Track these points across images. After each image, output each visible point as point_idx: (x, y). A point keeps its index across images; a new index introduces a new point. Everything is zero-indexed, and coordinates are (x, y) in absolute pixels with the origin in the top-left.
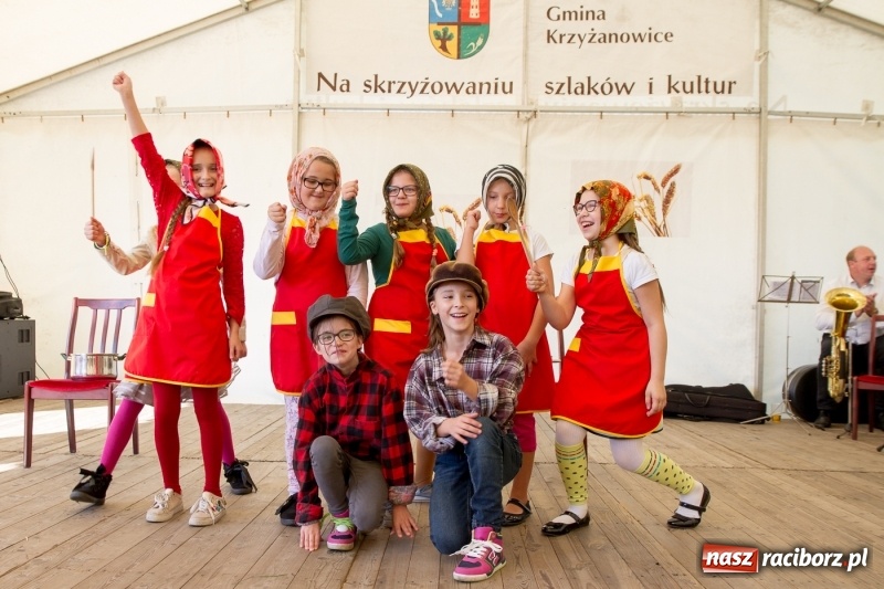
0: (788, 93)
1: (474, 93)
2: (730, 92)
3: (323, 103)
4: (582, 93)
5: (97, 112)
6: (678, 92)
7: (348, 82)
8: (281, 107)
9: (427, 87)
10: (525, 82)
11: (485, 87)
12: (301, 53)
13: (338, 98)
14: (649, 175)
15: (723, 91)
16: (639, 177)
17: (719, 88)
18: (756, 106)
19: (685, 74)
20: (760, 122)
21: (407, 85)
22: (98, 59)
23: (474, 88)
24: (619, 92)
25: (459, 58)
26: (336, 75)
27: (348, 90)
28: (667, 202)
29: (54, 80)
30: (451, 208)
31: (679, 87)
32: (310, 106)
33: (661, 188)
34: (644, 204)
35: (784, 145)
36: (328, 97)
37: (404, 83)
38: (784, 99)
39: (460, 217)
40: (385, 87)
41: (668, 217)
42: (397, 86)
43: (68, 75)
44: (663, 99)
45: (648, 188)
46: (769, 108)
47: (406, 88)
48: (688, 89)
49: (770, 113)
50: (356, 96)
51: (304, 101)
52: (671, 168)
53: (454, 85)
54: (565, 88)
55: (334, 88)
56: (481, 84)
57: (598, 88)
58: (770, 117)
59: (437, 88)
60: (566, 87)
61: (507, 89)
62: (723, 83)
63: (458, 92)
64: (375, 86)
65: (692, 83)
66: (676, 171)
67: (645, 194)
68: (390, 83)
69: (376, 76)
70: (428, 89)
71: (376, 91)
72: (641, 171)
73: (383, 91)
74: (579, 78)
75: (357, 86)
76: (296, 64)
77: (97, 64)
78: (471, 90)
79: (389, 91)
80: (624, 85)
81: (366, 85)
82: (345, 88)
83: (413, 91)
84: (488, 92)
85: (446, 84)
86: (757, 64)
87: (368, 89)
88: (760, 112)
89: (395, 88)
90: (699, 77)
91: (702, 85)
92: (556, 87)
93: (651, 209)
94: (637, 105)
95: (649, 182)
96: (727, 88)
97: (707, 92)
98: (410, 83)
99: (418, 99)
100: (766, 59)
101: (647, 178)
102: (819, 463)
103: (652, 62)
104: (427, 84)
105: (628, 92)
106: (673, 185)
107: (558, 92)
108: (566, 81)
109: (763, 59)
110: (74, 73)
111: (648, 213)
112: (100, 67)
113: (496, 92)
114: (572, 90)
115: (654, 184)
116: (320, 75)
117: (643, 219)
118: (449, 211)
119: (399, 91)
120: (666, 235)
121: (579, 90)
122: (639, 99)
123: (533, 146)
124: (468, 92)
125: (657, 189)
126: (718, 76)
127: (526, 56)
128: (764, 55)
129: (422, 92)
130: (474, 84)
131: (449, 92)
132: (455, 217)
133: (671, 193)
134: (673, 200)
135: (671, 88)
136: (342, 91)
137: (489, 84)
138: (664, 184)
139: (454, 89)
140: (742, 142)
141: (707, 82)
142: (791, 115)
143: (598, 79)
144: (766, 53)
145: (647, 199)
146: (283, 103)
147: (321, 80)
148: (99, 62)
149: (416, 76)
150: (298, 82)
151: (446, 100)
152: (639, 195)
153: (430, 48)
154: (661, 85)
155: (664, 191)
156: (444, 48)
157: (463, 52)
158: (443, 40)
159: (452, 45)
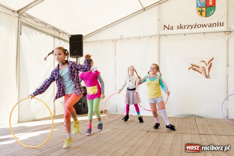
1: (211, 27)
3: (166, 33)
5: (106, 40)
7: (172, 27)
8: (154, 36)
9: (196, 26)
10: (227, 22)
11: (214, 25)
12: (159, 20)
13: (170, 32)
21: (190, 26)
22: (106, 26)
23: (211, 25)
25: (206, 17)
26: (169, 25)
27: (173, 29)
29: (95, 33)
30: (204, 61)
32: (162, 35)
36: (167, 31)
37: (189, 26)
39: (207, 63)
40: (183, 27)
42: (187, 26)
47: (190, 27)
50: (175, 31)
51: (160, 34)
53: (205, 25)
55: (168, 29)
56: (213, 24)
59: (199, 26)
61: (222, 25)
63: (206, 27)
64: (180, 27)
68: (185, 26)
69: (181, 24)
70: (197, 26)
71: (181, 29)
73: (183, 28)
75: (175, 28)
76: (158, 23)
77: (105, 28)
78: (210, 26)
79: (185, 28)
81: (178, 27)
82: (172, 29)
83: (192, 28)
84: (216, 26)
85: (202, 25)
87: (178, 28)
89: (186, 27)
98: (191, 25)
99: (194, 30)
104: (196, 25)
110: (100, 30)
112: (106, 28)
113: (218, 26)
116: (165, 26)
118: (203, 62)
119: (188, 28)
124: (209, 27)
127: (227, 14)
129: (195, 28)
130: (211, 24)
131: (203, 27)
132: (206, 63)
136: (171, 29)
137: (216, 23)
139: (204, 26)
146: (155, 34)
147: (165, 27)
148: (106, 27)
149: (193, 23)
150: (158, 28)
151: (202, 30)
153: (197, 15)
156: (201, 14)
157: (207, 15)
158: (201, 12)
159: (204, 13)
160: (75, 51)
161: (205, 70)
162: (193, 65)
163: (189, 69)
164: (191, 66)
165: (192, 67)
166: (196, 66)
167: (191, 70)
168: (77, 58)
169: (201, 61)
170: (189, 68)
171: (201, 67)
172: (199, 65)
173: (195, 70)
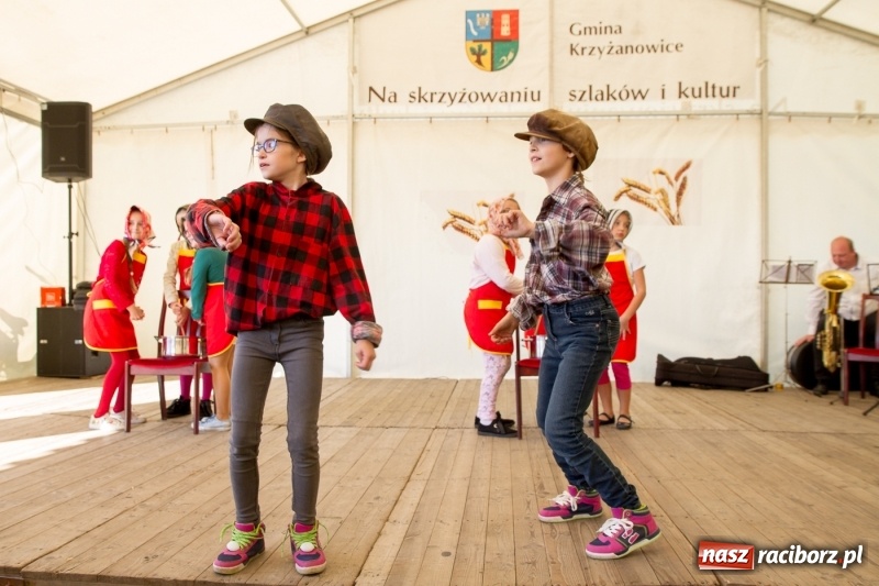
0: (790, 92)
1: (506, 101)
2: (734, 96)
3: (374, 113)
4: (602, 99)
5: (180, 125)
6: (687, 96)
7: (395, 94)
8: (337, 118)
9: (464, 97)
10: (551, 91)
11: (516, 96)
12: (354, 70)
13: (387, 108)
14: (663, 170)
15: (728, 95)
16: (654, 173)
17: (724, 93)
18: (757, 108)
19: (694, 82)
20: (762, 123)
22: (180, 79)
23: (507, 97)
24: (635, 98)
25: (492, 70)
26: (385, 88)
27: (395, 101)
28: (680, 194)
29: (143, 98)
30: (486, 202)
31: (689, 92)
32: (362, 116)
33: (674, 182)
34: (659, 196)
35: (784, 143)
36: (377, 107)
37: (444, 94)
38: (784, 100)
40: (428, 97)
41: (681, 207)
42: (439, 96)
43: (154, 93)
44: (674, 104)
45: (662, 182)
46: (770, 109)
47: (447, 98)
48: (697, 94)
49: (770, 114)
50: (402, 107)
51: (357, 113)
52: (683, 164)
53: (489, 94)
54: (587, 96)
55: (383, 100)
56: (512, 93)
57: (616, 95)
58: (771, 118)
59: (473, 97)
60: (588, 94)
61: (536, 97)
62: (728, 88)
63: (492, 101)
64: (419, 97)
65: (700, 89)
66: (687, 166)
67: (660, 187)
68: (432, 94)
69: (420, 89)
70: (466, 98)
71: (419, 101)
72: (656, 167)
73: (426, 101)
74: (599, 86)
75: (403, 97)
76: (350, 80)
77: (179, 83)
78: (503, 99)
79: (432, 101)
80: (640, 92)
81: (411, 96)
82: (392, 99)
83: (452, 101)
84: (519, 101)
85: (482, 93)
86: (759, 70)
87: (412, 100)
88: (761, 114)
89: (436, 98)
90: (707, 84)
91: (709, 90)
92: (579, 95)
93: (665, 201)
94: (651, 109)
95: (664, 177)
96: (732, 92)
97: (714, 96)
98: (449, 93)
99: (457, 108)
100: (766, 67)
101: (661, 173)
102: (807, 426)
103: (669, 70)
104: (464, 94)
105: (643, 98)
106: (685, 179)
107: (580, 99)
108: (588, 89)
109: (763, 66)
110: (159, 91)
111: (663, 204)
112: (182, 86)
113: (526, 100)
114: (593, 97)
115: (668, 178)
116: (371, 89)
117: (659, 209)
119: (440, 101)
120: (679, 223)
121: (599, 97)
122: (652, 104)
124: (500, 101)
125: (671, 183)
126: (723, 82)
127: (551, 67)
128: (764, 62)
129: (460, 101)
130: (506, 94)
131: (484, 100)
133: (683, 186)
134: (686, 193)
135: (681, 93)
136: (390, 102)
137: (519, 93)
138: (677, 178)
139: (488, 98)
140: (746, 140)
141: (714, 87)
142: (789, 116)
143: (616, 87)
144: (766, 61)
145: (662, 192)
146: (339, 114)
147: (372, 93)
148: (181, 82)
149: (455, 88)
150: (351, 96)
151: (481, 108)
152: (654, 188)
153: (467, 62)
154: (672, 91)
155: (677, 185)
156: (479, 62)
157: (496, 65)
158: (478, 55)
159: (486, 59)
160: (63, 159)
162: (455, 217)
163: (444, 227)
164: (450, 218)
165: (451, 222)
166: (464, 219)
167: (450, 228)
168: (70, 181)
169: (478, 205)
170: (443, 223)
171: (478, 220)
172: (472, 217)
173: (460, 229)
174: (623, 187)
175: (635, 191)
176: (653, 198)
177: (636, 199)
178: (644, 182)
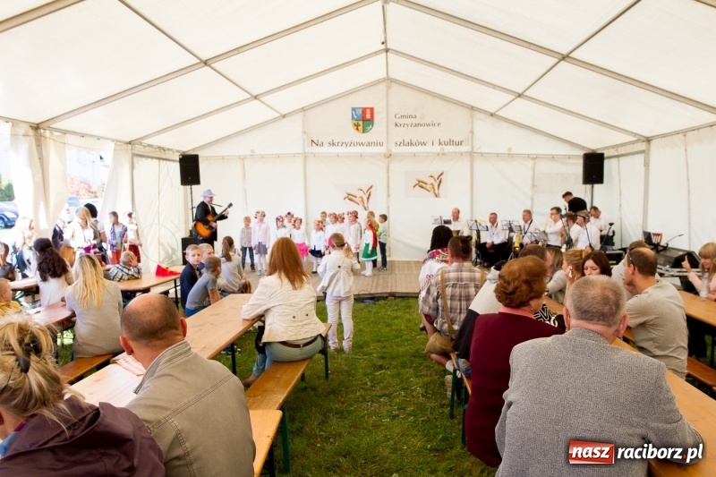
0: (482, 145)
1: (369, 146)
2: (461, 145)
3: (314, 151)
4: (408, 146)
5: (229, 156)
6: (442, 145)
7: (322, 143)
8: (299, 154)
10: (388, 142)
12: (305, 133)
13: (319, 149)
14: (433, 175)
16: (429, 177)
17: (457, 144)
18: (470, 151)
19: (445, 138)
20: (471, 156)
23: (369, 144)
24: (422, 145)
25: (363, 132)
26: (318, 140)
27: (322, 146)
28: (439, 185)
30: (362, 189)
31: (443, 143)
32: (309, 153)
34: (431, 186)
35: (479, 164)
36: (315, 148)
37: (343, 143)
38: (480, 148)
39: (365, 192)
40: (336, 144)
41: (440, 190)
44: (437, 148)
45: (432, 180)
46: (474, 151)
48: (446, 144)
49: (474, 153)
50: (326, 149)
51: (307, 151)
52: (440, 173)
55: (317, 145)
56: (372, 143)
57: (414, 144)
59: (355, 144)
60: (403, 143)
61: (381, 145)
63: (363, 146)
64: (333, 144)
65: (447, 142)
66: (442, 174)
67: (432, 182)
68: (338, 143)
69: (333, 140)
71: (333, 146)
72: (430, 174)
73: (336, 146)
74: (407, 140)
75: (326, 144)
76: (303, 137)
79: (338, 146)
80: (424, 142)
81: (329, 144)
83: (347, 146)
84: (374, 146)
85: (359, 142)
86: (470, 135)
88: (471, 153)
89: (340, 144)
90: (450, 139)
91: (451, 142)
92: (399, 144)
93: (433, 188)
94: (428, 150)
96: (460, 143)
97: (453, 145)
98: (345, 143)
99: (349, 149)
100: (473, 134)
101: (432, 177)
103: (435, 134)
104: (352, 143)
105: (425, 145)
106: (441, 179)
107: (399, 146)
108: (403, 141)
113: (377, 146)
114: (405, 145)
115: (434, 179)
116: (312, 140)
117: (431, 191)
119: (341, 146)
120: (439, 197)
121: (407, 144)
122: (428, 148)
123: (391, 166)
124: (367, 146)
125: (435, 181)
126: (457, 139)
127: (387, 132)
128: (472, 132)
129: (350, 146)
131: (360, 145)
133: (440, 182)
134: (442, 185)
135: (440, 144)
136: (320, 146)
137: (374, 142)
138: (438, 179)
139: (362, 144)
140: (464, 165)
141: (453, 141)
142: (482, 154)
143: (414, 141)
145: (432, 184)
146: (299, 152)
147: (313, 142)
149: (348, 140)
150: (304, 145)
151: (358, 149)
152: (429, 183)
153: (353, 129)
154: (436, 142)
155: (438, 181)
156: (357, 129)
157: (364, 130)
158: (357, 126)
159: (361, 128)
161: (363, 201)
162: (349, 194)
163: (344, 199)
164: (347, 195)
165: (348, 197)
166: (352, 196)
167: (347, 200)
169: (358, 190)
170: (344, 197)
171: (358, 196)
172: (356, 195)
173: (351, 200)
174: (417, 182)
175: (421, 184)
176: (428, 187)
177: (421, 187)
178: (425, 180)
